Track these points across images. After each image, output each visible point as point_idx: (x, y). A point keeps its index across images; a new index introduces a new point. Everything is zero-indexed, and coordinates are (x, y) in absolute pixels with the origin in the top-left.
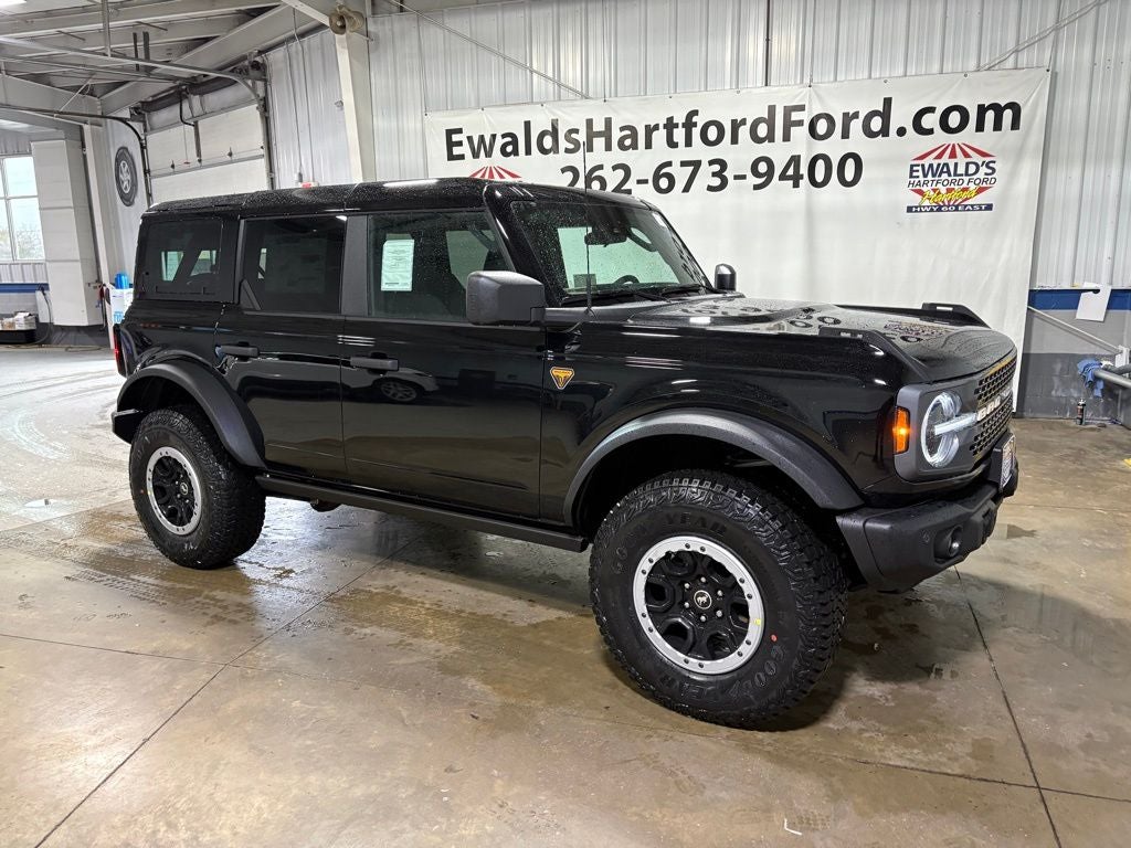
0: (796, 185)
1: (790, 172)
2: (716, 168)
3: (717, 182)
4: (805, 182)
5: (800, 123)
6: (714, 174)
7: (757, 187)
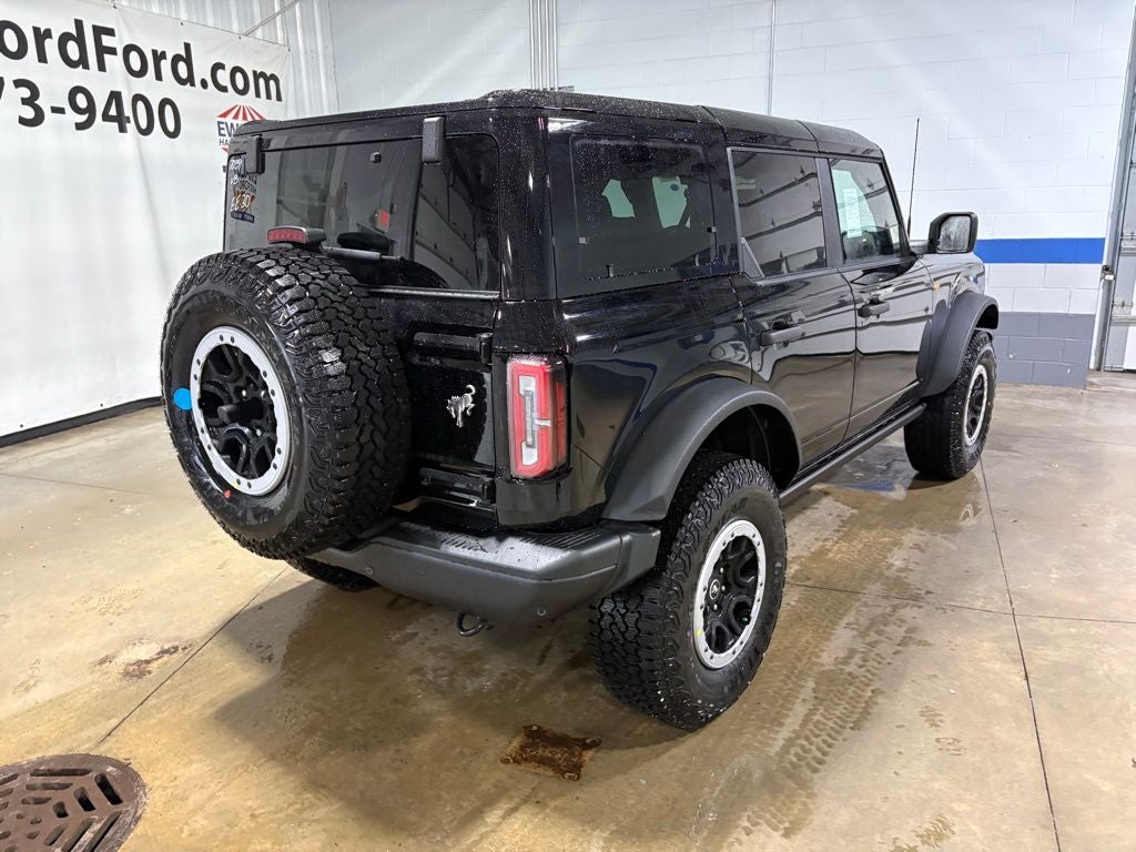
0: (122, 129)
1: (113, 112)
2: (26, 93)
3: (29, 113)
4: (131, 126)
5: (113, 51)
6: (25, 101)
7: (80, 127)
